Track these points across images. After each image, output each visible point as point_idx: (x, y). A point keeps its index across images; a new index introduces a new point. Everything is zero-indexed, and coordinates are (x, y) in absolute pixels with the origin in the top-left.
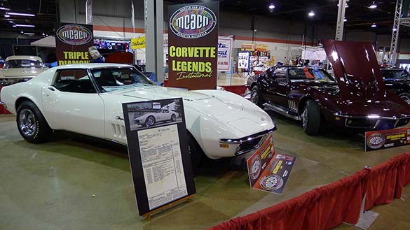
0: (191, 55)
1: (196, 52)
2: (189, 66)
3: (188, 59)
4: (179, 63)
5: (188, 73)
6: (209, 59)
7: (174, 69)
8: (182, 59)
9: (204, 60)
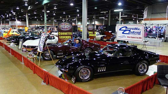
0: (65, 34)
1: (67, 34)
2: (65, 37)
3: (64, 35)
4: (61, 36)
5: (64, 39)
6: (70, 35)
7: (60, 38)
8: (62, 35)
9: (69, 35)
